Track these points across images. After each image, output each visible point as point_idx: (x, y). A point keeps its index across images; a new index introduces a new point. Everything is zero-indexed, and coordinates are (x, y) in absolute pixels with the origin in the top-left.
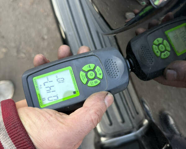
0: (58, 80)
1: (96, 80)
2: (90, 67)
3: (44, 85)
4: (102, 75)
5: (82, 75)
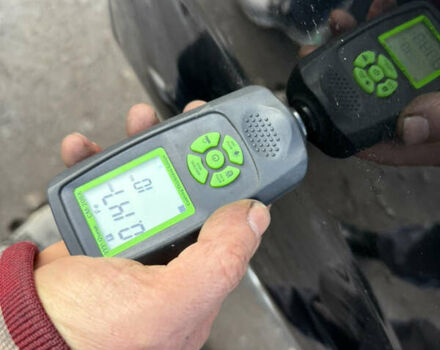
0: (138, 186)
1: (229, 168)
2: (209, 142)
3: (105, 203)
4: (240, 154)
5: (193, 163)
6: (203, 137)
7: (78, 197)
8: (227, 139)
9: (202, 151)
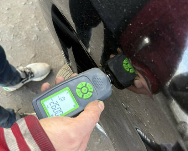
0: (60, 99)
1: (89, 93)
3: (50, 105)
5: (78, 92)
7: (42, 103)
8: (88, 84)
9: (80, 88)
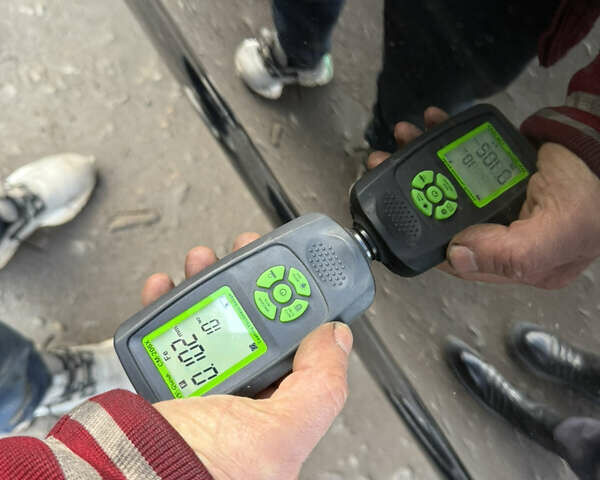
0: (206, 328)
1: (297, 302)
2: (275, 276)
3: (175, 349)
4: (308, 286)
6: (268, 272)
7: (146, 346)
8: (293, 271)
9: (268, 286)
